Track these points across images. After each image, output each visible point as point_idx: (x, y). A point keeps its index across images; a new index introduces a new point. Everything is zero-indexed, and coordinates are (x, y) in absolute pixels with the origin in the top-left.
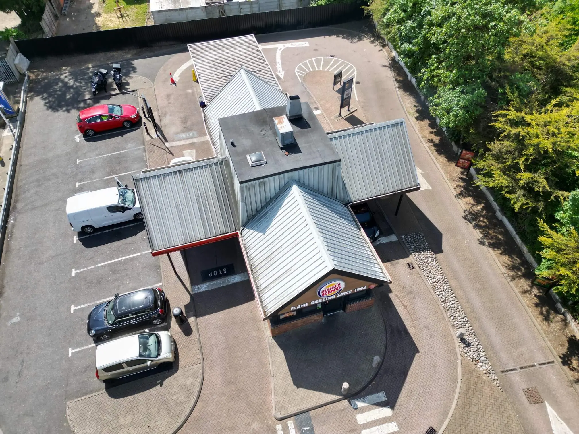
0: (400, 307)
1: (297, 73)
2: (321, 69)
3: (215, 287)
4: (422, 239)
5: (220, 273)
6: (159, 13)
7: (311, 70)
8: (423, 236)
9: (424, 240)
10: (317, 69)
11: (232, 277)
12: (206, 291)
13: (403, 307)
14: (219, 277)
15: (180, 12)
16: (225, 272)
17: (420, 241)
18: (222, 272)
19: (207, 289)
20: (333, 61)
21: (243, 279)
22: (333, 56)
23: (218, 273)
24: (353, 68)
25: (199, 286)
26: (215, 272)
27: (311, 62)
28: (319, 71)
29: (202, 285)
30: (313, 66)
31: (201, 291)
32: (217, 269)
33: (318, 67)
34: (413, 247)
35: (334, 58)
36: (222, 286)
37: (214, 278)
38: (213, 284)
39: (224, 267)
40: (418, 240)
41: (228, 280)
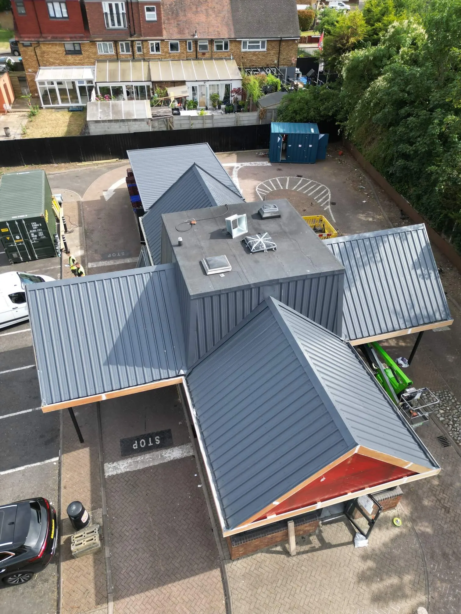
0: (439, 511)
1: (258, 192)
2: (287, 188)
3: (140, 467)
4: (453, 401)
5: (151, 444)
6: (97, 124)
7: (275, 189)
8: (453, 396)
9: (456, 402)
10: (282, 188)
11: (169, 451)
12: (127, 473)
13: (443, 510)
14: (147, 449)
15: (121, 123)
16: (158, 442)
17: (450, 403)
18: (153, 441)
19: (128, 470)
20: (301, 181)
21: (185, 455)
22: (301, 176)
23: (147, 442)
24: (326, 188)
25: (115, 464)
26: (143, 442)
27: (275, 182)
28: (285, 190)
29: (121, 463)
30: (277, 186)
31: (119, 472)
32: (146, 437)
33: (283, 185)
34: (442, 411)
35: (302, 178)
36: (151, 464)
37: (141, 451)
38: (137, 462)
39: (157, 434)
40: (448, 402)
41: (162, 456)
